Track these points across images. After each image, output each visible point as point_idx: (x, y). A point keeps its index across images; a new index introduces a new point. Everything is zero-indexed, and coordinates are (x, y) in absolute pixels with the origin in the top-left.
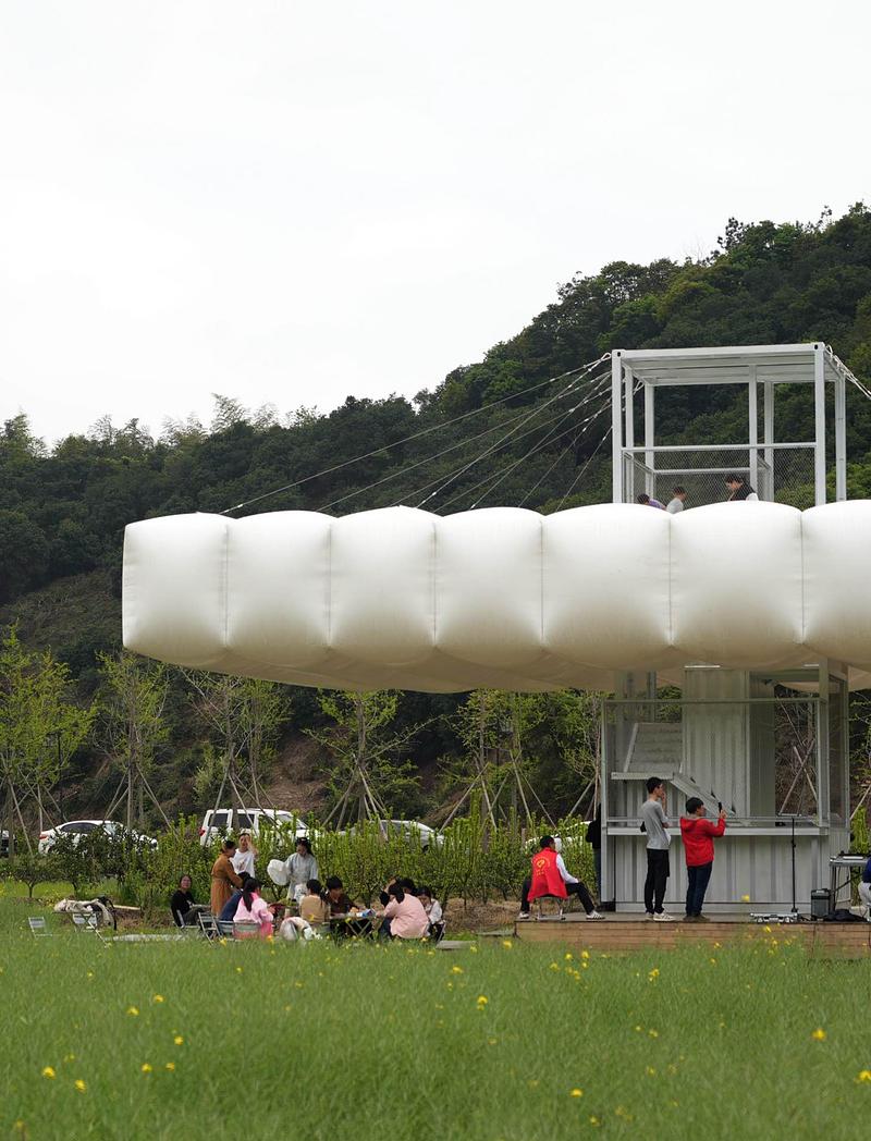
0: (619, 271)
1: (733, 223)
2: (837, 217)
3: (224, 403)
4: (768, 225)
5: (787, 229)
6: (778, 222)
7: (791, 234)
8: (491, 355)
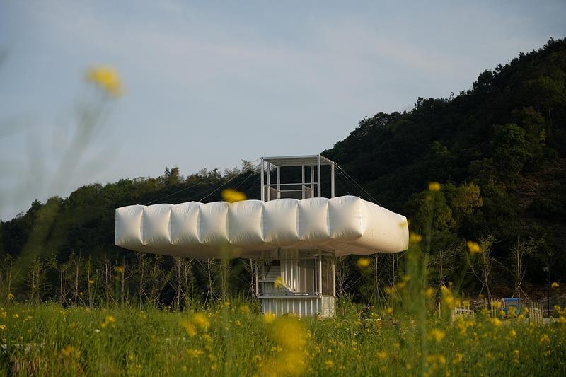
0: (380, 116)
1: (420, 99)
2: (455, 96)
3: (245, 163)
4: (431, 99)
5: (438, 100)
6: (435, 98)
7: (439, 102)
8: (336, 146)
